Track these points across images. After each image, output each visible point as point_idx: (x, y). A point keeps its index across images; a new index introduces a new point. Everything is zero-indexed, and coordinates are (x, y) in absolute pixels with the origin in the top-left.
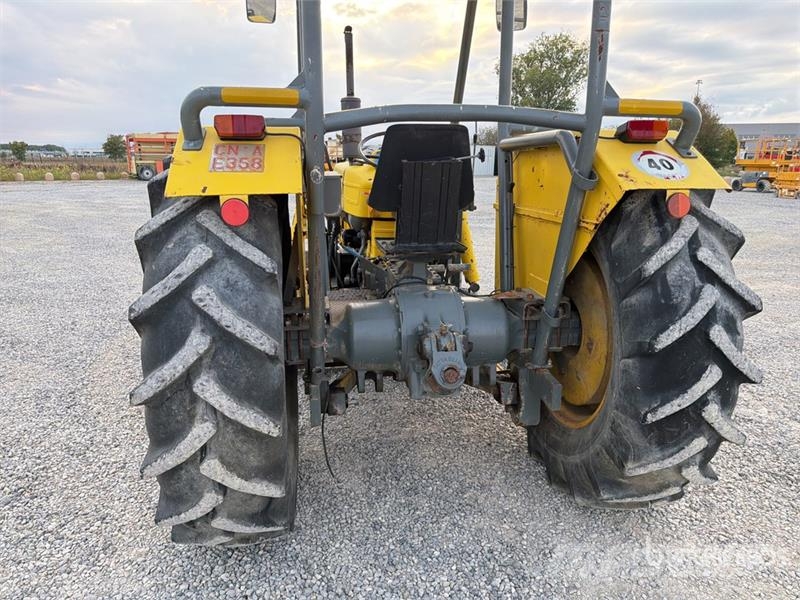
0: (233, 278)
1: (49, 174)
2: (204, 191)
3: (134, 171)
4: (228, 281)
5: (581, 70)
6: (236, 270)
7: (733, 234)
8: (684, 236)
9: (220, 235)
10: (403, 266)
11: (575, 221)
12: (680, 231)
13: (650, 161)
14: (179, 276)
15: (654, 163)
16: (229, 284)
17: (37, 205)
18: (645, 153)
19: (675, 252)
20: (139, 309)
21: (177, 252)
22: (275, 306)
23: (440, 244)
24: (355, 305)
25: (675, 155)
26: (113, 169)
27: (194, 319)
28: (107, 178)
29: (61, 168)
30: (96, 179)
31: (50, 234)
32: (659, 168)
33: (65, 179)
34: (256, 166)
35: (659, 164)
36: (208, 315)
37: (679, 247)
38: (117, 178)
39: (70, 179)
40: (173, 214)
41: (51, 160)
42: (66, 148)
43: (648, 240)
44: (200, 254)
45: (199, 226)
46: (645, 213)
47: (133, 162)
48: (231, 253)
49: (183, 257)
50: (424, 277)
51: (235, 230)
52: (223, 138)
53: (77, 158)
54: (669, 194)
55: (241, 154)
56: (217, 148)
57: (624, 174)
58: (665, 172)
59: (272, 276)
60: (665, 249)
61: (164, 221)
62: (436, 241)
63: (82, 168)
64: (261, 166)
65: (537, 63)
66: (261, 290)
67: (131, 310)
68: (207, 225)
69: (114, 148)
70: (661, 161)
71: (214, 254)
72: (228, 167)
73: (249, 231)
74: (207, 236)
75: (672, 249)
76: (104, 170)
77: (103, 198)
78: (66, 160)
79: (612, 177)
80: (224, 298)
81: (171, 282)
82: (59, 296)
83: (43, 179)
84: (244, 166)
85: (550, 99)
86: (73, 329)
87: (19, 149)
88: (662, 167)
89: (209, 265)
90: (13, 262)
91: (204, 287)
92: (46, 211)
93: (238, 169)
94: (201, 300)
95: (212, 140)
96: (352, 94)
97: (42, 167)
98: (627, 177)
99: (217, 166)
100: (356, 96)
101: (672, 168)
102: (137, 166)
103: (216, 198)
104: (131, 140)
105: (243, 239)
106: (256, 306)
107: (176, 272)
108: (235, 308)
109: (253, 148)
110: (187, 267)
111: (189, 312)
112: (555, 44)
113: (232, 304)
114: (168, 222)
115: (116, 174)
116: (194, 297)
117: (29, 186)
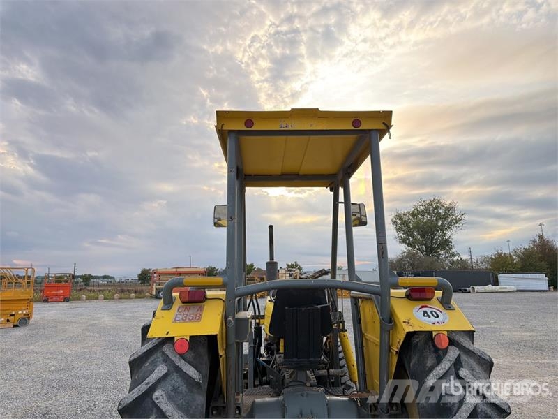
0: (177, 384)
1: (101, 296)
2: (167, 334)
3: (154, 293)
4: (174, 387)
5: (452, 220)
6: (179, 380)
7: (485, 359)
8: (449, 360)
9: (173, 359)
10: (292, 373)
11: (387, 348)
12: (447, 357)
13: (425, 312)
14: (148, 383)
15: (428, 314)
16: (175, 389)
17: (89, 318)
18: (422, 307)
19: (444, 371)
20: (124, 403)
21: (150, 368)
22: (199, 402)
23: (312, 359)
24: (258, 400)
25: (441, 308)
26: (142, 291)
27: (152, 411)
28: (137, 298)
29: (109, 291)
30: (129, 298)
31: (93, 339)
32: (430, 317)
33: (110, 299)
34: (197, 318)
35: (430, 314)
36: (160, 408)
37: (447, 368)
38: (143, 298)
39: (113, 299)
40: (151, 346)
41: (104, 285)
42: (115, 277)
43: (429, 362)
44: (161, 370)
45: (163, 353)
46: (427, 344)
47: (154, 287)
48: (178, 369)
49: (152, 372)
50: (305, 381)
51: (182, 356)
52: (183, 303)
53: (121, 283)
54: (434, 334)
55: (191, 312)
56: (179, 308)
57: (407, 321)
58: (433, 319)
59: (199, 383)
60: (438, 368)
61: (145, 350)
62: (309, 358)
63: (122, 291)
64: (200, 318)
65: (420, 217)
66: (192, 392)
67: (120, 404)
68: (167, 353)
69: (145, 277)
70: (432, 312)
71: (169, 370)
72: (183, 319)
73: (190, 356)
74: (166, 360)
75: (442, 369)
76: (136, 292)
77: (131, 312)
78: (114, 285)
79: (400, 322)
80: (170, 398)
81: (143, 387)
82: (89, 385)
83: (97, 299)
84: (191, 318)
85: (432, 239)
86: (93, 410)
87: (87, 279)
88: (432, 316)
89: (165, 377)
90: (67, 359)
91: (160, 391)
92: (94, 322)
93: (187, 320)
94: (157, 399)
95: (177, 304)
96: (273, 260)
97: (99, 291)
98: (408, 323)
99: (177, 319)
100: (275, 261)
101: (438, 317)
102: (156, 289)
103: (173, 338)
104: (155, 273)
105: (185, 361)
106: (188, 403)
107: (146, 381)
108: (175, 404)
109: (198, 307)
110: (152, 379)
111: (150, 405)
112: (431, 205)
113: (174, 401)
114: (148, 350)
115: (142, 295)
116: (154, 397)
117: (88, 304)
